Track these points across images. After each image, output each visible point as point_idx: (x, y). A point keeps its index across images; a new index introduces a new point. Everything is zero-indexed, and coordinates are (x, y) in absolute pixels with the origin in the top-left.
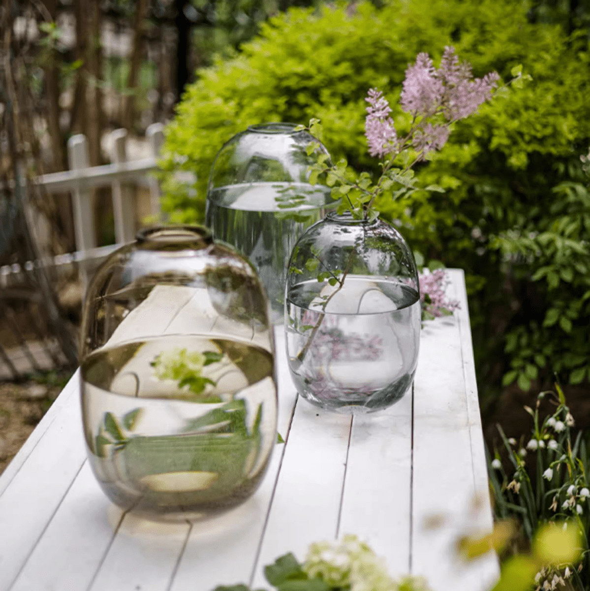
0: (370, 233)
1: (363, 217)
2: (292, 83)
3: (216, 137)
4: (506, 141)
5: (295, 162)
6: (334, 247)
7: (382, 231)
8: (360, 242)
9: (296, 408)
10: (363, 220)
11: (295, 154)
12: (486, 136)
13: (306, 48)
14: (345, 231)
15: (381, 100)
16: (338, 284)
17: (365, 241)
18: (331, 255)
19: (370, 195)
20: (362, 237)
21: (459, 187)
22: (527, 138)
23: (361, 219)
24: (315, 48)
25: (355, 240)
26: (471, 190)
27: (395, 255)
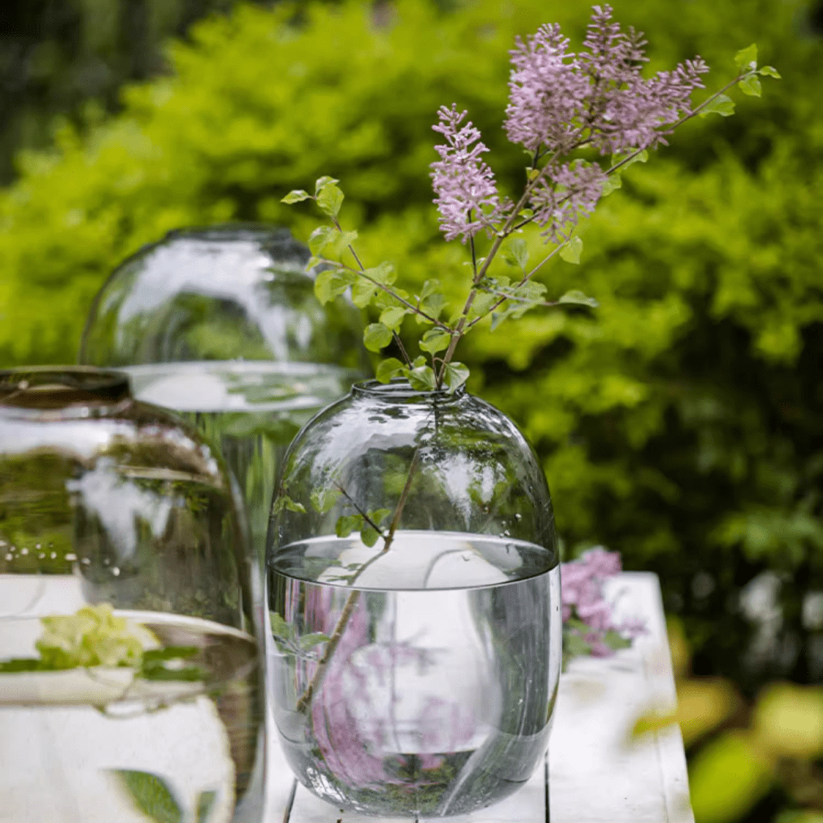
0: (448, 421)
1: (434, 386)
2: (246, 173)
3: (67, 303)
4: (747, 297)
5: (272, 302)
6: (371, 450)
7: (475, 417)
8: (427, 437)
9: (292, 811)
10: (433, 392)
11: (272, 286)
12: (703, 286)
13: (278, 93)
14: (395, 414)
15: (466, 130)
16: (380, 542)
17: (438, 435)
18: (364, 470)
19: (447, 334)
20: (433, 426)
21: (643, 405)
22: (798, 290)
23: (429, 390)
24: (300, 94)
25: (415, 433)
26: (671, 415)
27: (504, 470)
